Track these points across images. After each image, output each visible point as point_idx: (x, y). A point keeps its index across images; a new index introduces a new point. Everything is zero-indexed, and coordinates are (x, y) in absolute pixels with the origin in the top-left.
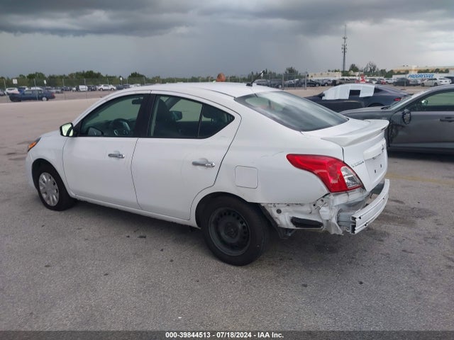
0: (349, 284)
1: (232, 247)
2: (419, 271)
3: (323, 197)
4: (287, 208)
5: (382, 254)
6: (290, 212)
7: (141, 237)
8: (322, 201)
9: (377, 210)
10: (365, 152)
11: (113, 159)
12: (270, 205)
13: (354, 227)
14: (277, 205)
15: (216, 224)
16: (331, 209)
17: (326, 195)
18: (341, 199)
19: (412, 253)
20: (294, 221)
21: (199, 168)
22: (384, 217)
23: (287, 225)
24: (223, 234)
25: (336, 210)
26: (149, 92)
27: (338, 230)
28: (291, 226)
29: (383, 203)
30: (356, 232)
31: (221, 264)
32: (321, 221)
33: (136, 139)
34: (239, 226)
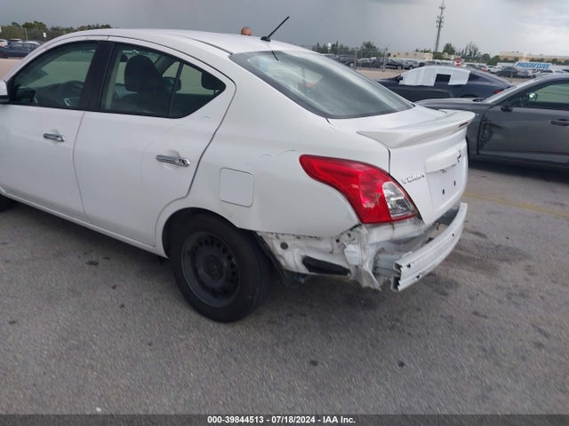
0: (383, 365)
1: (214, 292)
2: (493, 349)
3: (351, 229)
4: (297, 242)
5: (441, 316)
6: (301, 248)
7: (91, 263)
8: (350, 235)
9: (440, 252)
10: (429, 160)
11: (49, 142)
12: (270, 235)
13: (397, 280)
14: (280, 236)
15: (193, 255)
16: (363, 248)
17: (356, 226)
18: (381, 234)
19: (486, 317)
20: (307, 261)
21: (166, 166)
22: (455, 258)
23: (297, 267)
24: (201, 271)
25: (372, 251)
26: (105, 38)
27: (372, 282)
28: (303, 270)
29: (452, 241)
30: (400, 288)
31: (195, 317)
32: (347, 267)
33: (82, 112)
34: (225, 264)
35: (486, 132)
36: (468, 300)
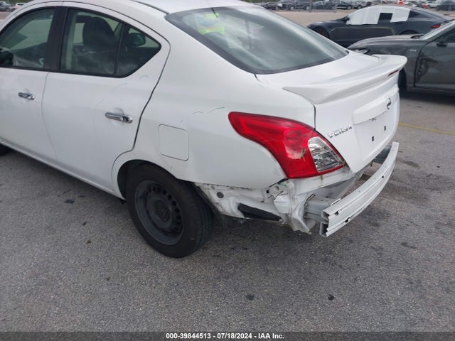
0: (313, 298)
1: (164, 231)
3: (279, 183)
4: (231, 191)
5: (372, 247)
6: (236, 197)
8: (278, 188)
11: (23, 100)
12: (206, 186)
13: (326, 226)
14: (216, 187)
16: (293, 199)
17: (283, 180)
18: (310, 185)
19: (414, 248)
20: (242, 208)
21: (114, 122)
22: (390, 189)
23: (233, 213)
24: (152, 214)
25: (301, 200)
26: (61, 4)
27: (302, 227)
28: (239, 215)
30: (328, 234)
31: (150, 251)
32: (278, 215)
33: (47, 73)
34: (170, 209)
35: (422, 66)
36: (398, 231)
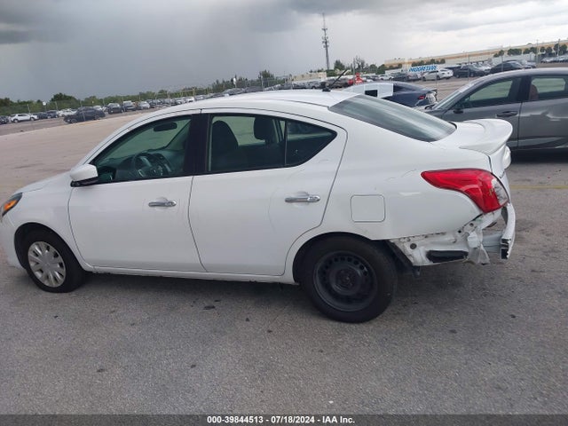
1: (348, 300)
3: (474, 220)
4: (425, 240)
5: (512, 279)
6: (426, 245)
7: (208, 308)
8: (472, 225)
12: (402, 240)
13: (505, 251)
14: (411, 239)
15: (324, 274)
16: (478, 234)
17: (478, 217)
19: (542, 272)
20: (431, 255)
23: (423, 261)
24: (334, 286)
25: (481, 235)
26: (198, 112)
27: (485, 258)
28: (428, 263)
30: (508, 256)
31: (336, 324)
32: (467, 251)
33: (191, 177)
